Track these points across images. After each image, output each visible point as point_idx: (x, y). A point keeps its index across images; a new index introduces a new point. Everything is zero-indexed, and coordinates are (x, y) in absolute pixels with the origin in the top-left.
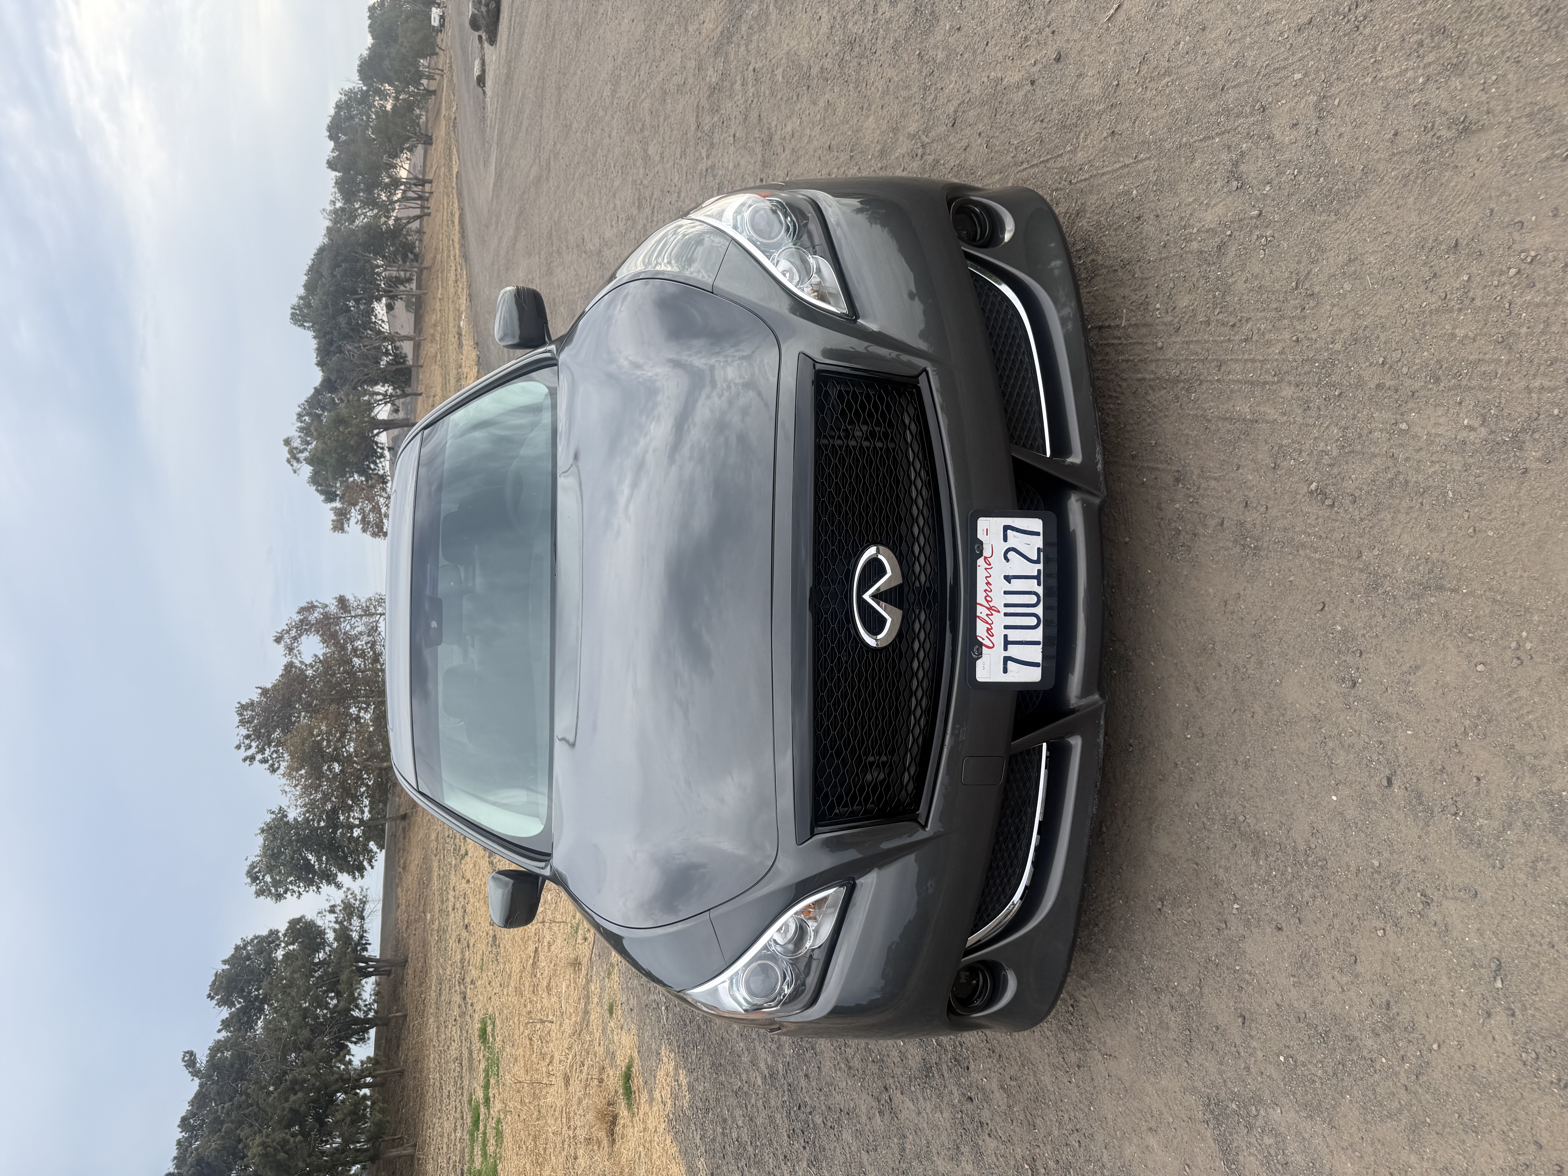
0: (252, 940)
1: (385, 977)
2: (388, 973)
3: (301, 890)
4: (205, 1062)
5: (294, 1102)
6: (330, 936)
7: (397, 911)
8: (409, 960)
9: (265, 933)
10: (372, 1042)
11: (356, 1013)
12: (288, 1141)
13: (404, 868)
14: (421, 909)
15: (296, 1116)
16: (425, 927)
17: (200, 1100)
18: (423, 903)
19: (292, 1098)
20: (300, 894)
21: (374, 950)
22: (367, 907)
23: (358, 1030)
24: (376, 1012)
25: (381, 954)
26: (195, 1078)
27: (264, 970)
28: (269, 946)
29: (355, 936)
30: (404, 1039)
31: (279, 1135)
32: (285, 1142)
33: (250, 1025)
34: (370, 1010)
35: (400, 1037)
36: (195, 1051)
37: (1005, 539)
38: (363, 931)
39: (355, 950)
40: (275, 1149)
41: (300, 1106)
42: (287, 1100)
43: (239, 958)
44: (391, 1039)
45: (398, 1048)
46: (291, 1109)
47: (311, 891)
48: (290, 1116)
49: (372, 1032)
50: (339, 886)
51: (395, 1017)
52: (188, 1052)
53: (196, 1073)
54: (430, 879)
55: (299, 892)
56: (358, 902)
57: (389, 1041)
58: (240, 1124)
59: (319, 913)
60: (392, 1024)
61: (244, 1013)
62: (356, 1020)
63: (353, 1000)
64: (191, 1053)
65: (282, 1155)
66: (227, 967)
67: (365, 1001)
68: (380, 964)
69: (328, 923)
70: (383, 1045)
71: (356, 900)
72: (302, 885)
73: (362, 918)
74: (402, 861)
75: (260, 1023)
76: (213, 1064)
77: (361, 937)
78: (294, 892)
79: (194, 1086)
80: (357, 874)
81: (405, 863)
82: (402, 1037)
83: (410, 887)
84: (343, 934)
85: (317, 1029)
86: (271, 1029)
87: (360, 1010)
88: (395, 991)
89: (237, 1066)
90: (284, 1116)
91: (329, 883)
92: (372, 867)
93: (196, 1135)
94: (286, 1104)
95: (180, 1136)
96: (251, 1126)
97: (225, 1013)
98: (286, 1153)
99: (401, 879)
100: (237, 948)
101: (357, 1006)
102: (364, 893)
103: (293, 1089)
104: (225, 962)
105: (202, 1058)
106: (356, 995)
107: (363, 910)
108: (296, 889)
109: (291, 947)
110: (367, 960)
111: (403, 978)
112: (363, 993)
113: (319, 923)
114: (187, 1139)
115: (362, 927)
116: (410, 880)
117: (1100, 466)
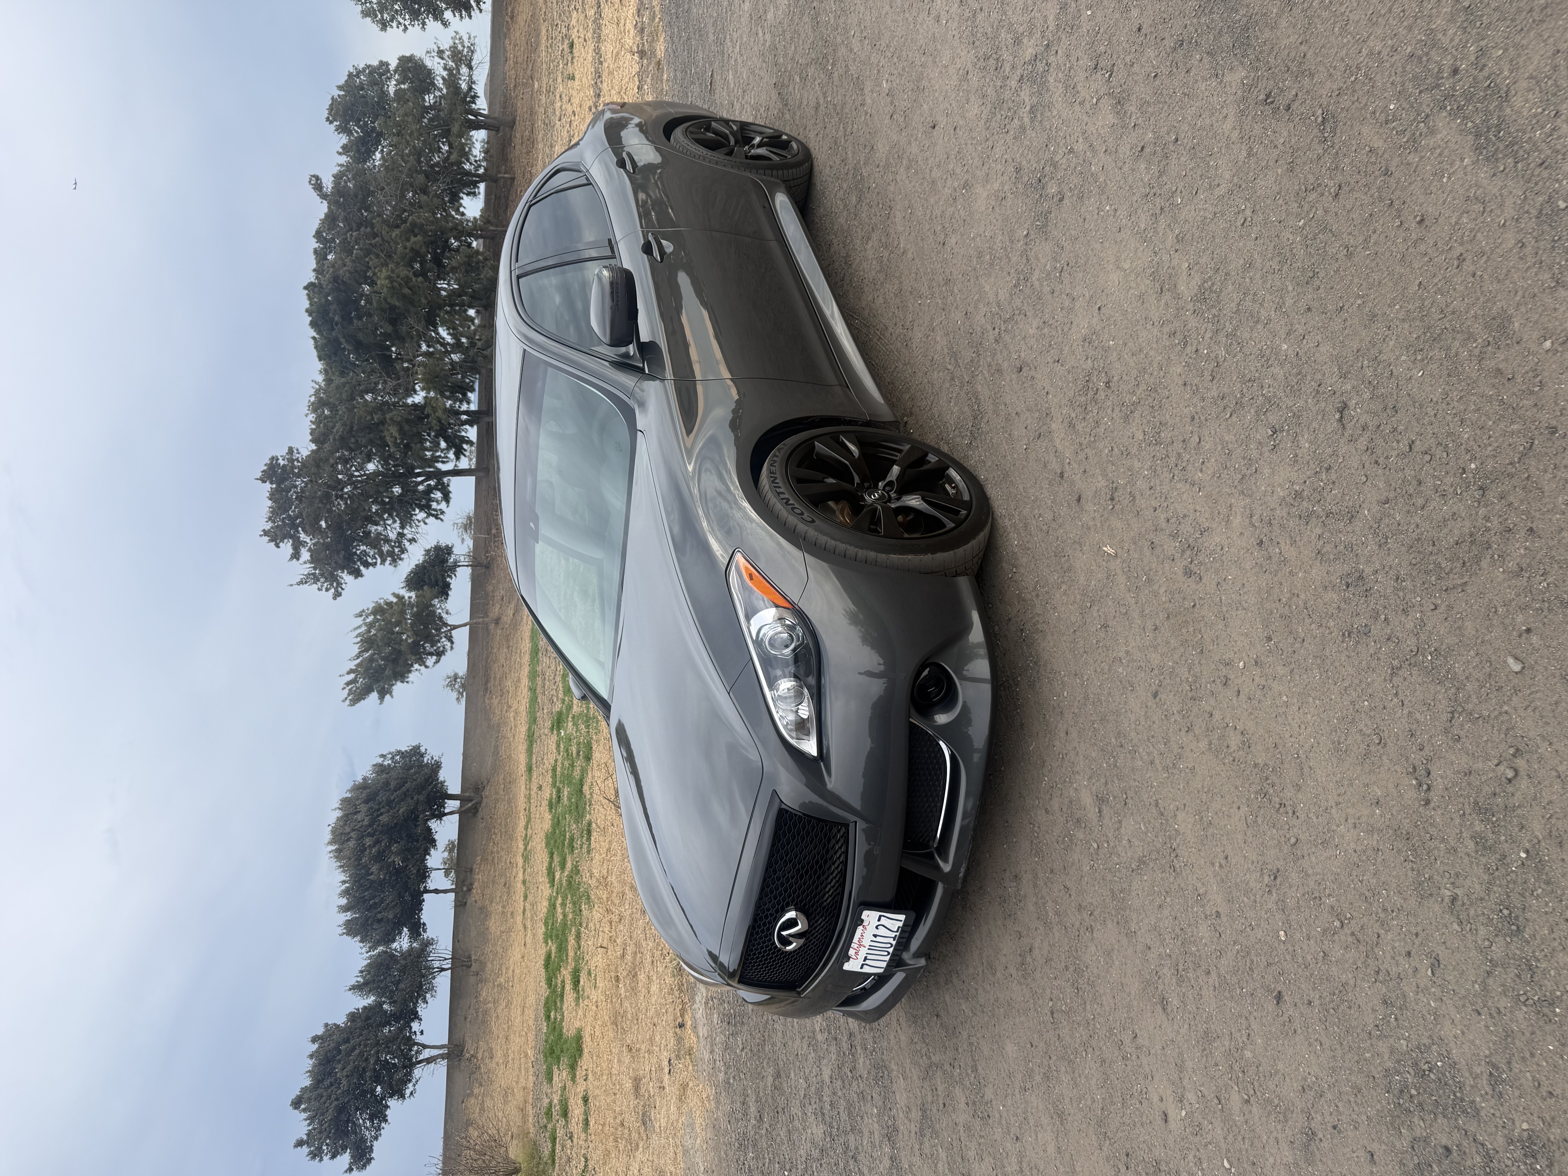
0: (364, 70)
1: (494, 132)
2: (497, 130)
3: (407, 23)
4: (330, 187)
5: (415, 243)
6: (439, 82)
7: (504, 66)
8: (517, 123)
9: (375, 63)
10: (482, 196)
11: (467, 166)
12: (411, 279)
13: (512, 18)
14: (529, 73)
15: (416, 254)
16: (532, 95)
17: (330, 220)
18: (530, 66)
19: (413, 239)
20: (406, 28)
21: (482, 105)
22: (475, 56)
23: (468, 183)
24: (485, 169)
25: (489, 110)
26: (324, 201)
27: (378, 103)
28: (380, 78)
29: (464, 86)
30: (512, 201)
31: (404, 272)
32: (407, 280)
33: (369, 154)
34: (480, 166)
35: (508, 198)
36: (321, 176)
37: (879, 920)
38: (471, 82)
39: (464, 100)
40: (400, 285)
41: (421, 248)
42: (408, 240)
43: (351, 86)
44: (500, 197)
45: (507, 208)
46: (412, 249)
47: (416, 26)
48: (411, 255)
49: (482, 186)
50: (445, 24)
51: (504, 178)
52: (314, 176)
53: (324, 196)
54: (538, 44)
55: (405, 25)
56: (466, 50)
57: (498, 198)
58: (368, 253)
59: (428, 52)
60: (501, 182)
61: (363, 144)
62: (468, 173)
63: (465, 154)
64: (317, 178)
65: (406, 291)
66: (342, 93)
67: (475, 156)
68: (488, 120)
69: (437, 67)
70: (493, 201)
71: (464, 47)
72: (407, 17)
73: (471, 68)
74: (510, 9)
75: (378, 155)
76: (339, 191)
77: (470, 89)
78: (400, 23)
79: (323, 208)
80: (464, 12)
81: (512, 12)
82: (511, 198)
83: (518, 42)
84: (452, 80)
85: (431, 175)
86: (389, 165)
87: (471, 164)
88: (503, 150)
89: (360, 196)
90: (406, 254)
91: (436, 18)
92: (481, 11)
93: (330, 247)
94: (407, 244)
95: (317, 245)
96: (377, 256)
97: (344, 139)
98: (409, 288)
99: (509, 30)
100: (350, 75)
101: (468, 160)
102: (472, 41)
103: (413, 231)
104: (340, 88)
105: (328, 183)
106: (467, 149)
107: (471, 60)
108: (402, 21)
109: (403, 86)
110: (476, 113)
111: (510, 139)
112: (473, 149)
113: (429, 63)
114: (322, 249)
115: (470, 76)
116: (519, 32)
117: (961, 875)
